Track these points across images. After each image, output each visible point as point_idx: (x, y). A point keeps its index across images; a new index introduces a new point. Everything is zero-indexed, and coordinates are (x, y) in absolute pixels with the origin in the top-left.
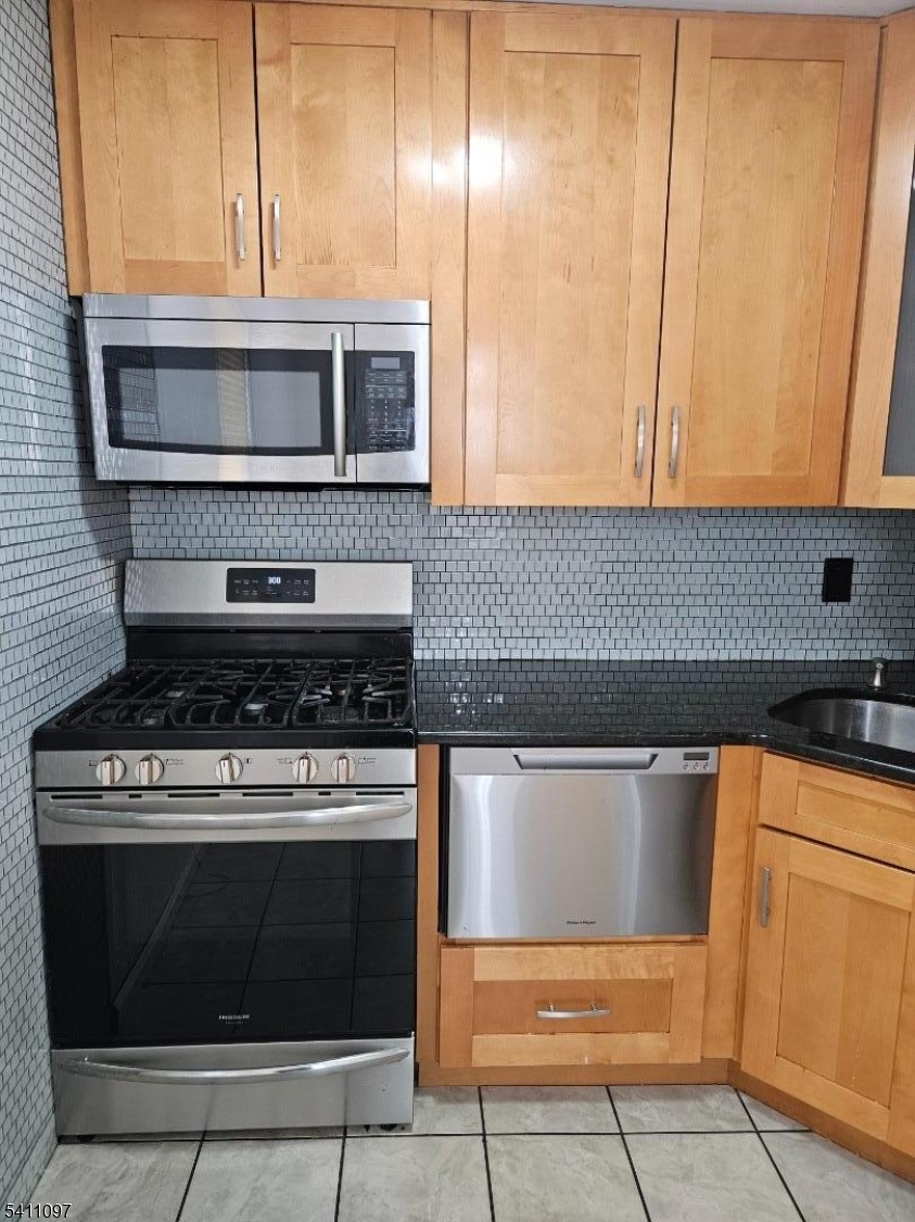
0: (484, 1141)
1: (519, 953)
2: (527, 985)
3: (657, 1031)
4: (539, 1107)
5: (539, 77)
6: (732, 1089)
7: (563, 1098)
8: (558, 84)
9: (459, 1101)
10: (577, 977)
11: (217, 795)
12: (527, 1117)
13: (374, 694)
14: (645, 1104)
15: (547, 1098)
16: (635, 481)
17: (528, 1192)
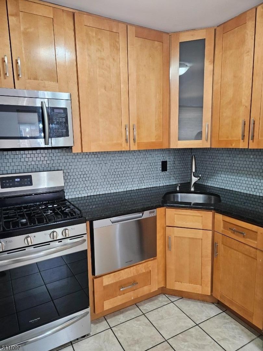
0: (111, 329)
1: (114, 274)
2: (116, 283)
3: (148, 285)
4: (121, 315)
5: (94, 35)
6: (163, 294)
7: (127, 311)
8: (99, 37)
9: (100, 322)
10: (129, 276)
11: (25, 250)
12: (120, 319)
13: (66, 210)
14: (146, 305)
15: (122, 313)
16: (126, 144)
17: (128, 337)
